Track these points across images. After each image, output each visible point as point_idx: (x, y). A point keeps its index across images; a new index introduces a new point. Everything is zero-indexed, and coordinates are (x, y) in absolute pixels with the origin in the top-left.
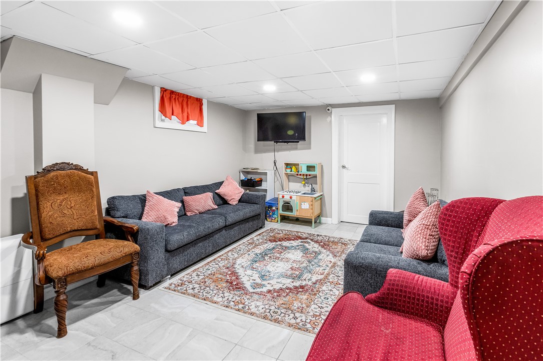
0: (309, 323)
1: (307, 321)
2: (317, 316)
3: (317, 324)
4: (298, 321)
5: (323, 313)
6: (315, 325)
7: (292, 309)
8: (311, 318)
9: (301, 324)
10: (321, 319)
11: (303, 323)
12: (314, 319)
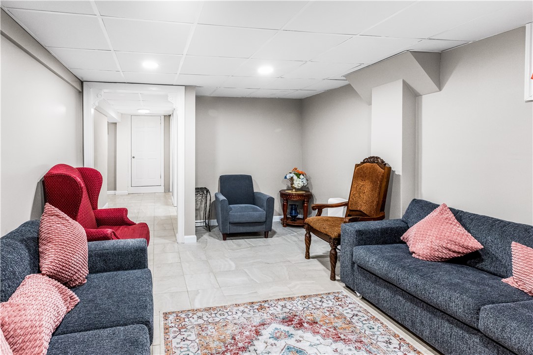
0: (184, 318)
1: (188, 319)
2: (182, 328)
3: (177, 320)
4: (195, 316)
5: (178, 333)
6: (178, 319)
7: (211, 324)
8: (186, 323)
9: (191, 315)
10: (176, 327)
11: (189, 316)
12: (183, 324)
